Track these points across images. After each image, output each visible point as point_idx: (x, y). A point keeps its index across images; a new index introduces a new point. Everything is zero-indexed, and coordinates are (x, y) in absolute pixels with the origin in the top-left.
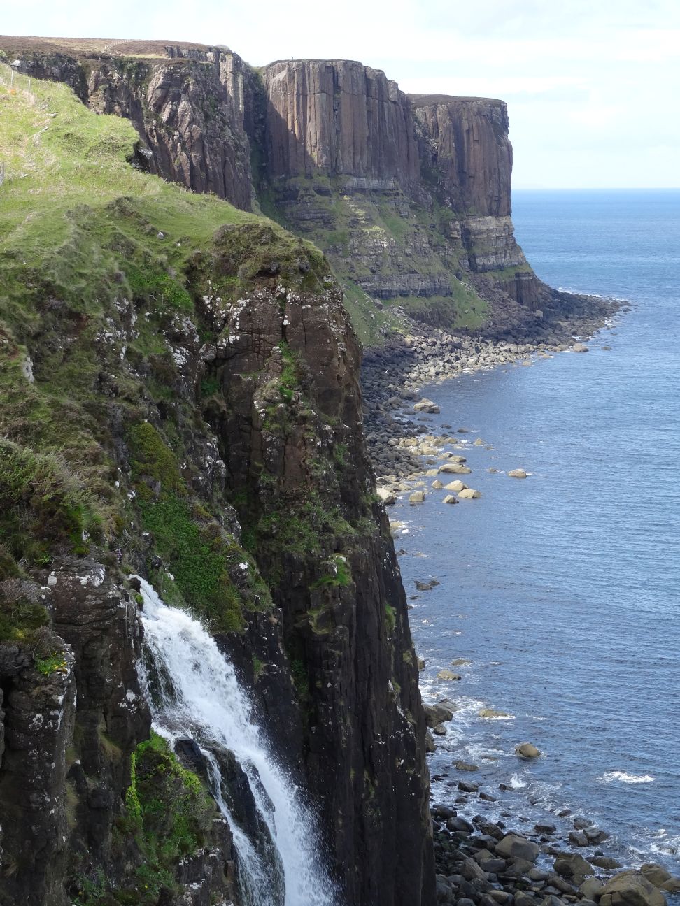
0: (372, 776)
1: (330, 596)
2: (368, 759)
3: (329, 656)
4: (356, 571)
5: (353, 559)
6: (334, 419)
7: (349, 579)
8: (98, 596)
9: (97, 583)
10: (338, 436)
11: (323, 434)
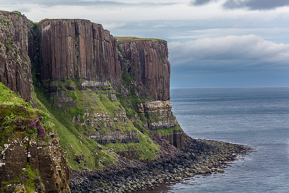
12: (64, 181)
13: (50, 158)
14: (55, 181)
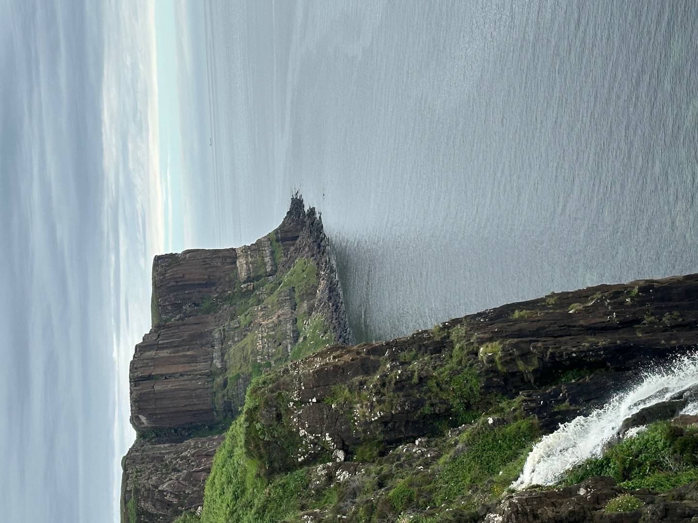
0: (638, 321)
1: (509, 358)
3: (553, 356)
4: (491, 340)
5: (481, 342)
9: (499, 519)
12: (349, 352)
13: (317, 372)
14: (348, 362)
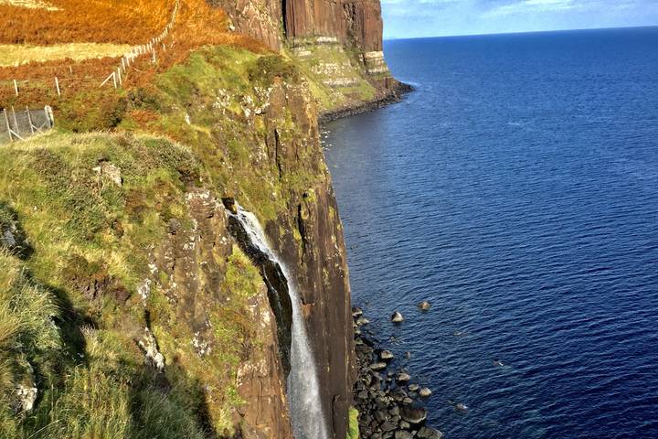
0: (327, 270)
2: (325, 264)
3: (309, 227)
4: (317, 194)
5: (317, 191)
6: (306, 136)
7: (314, 198)
8: (207, 202)
9: (207, 196)
10: (309, 143)
11: (303, 143)
